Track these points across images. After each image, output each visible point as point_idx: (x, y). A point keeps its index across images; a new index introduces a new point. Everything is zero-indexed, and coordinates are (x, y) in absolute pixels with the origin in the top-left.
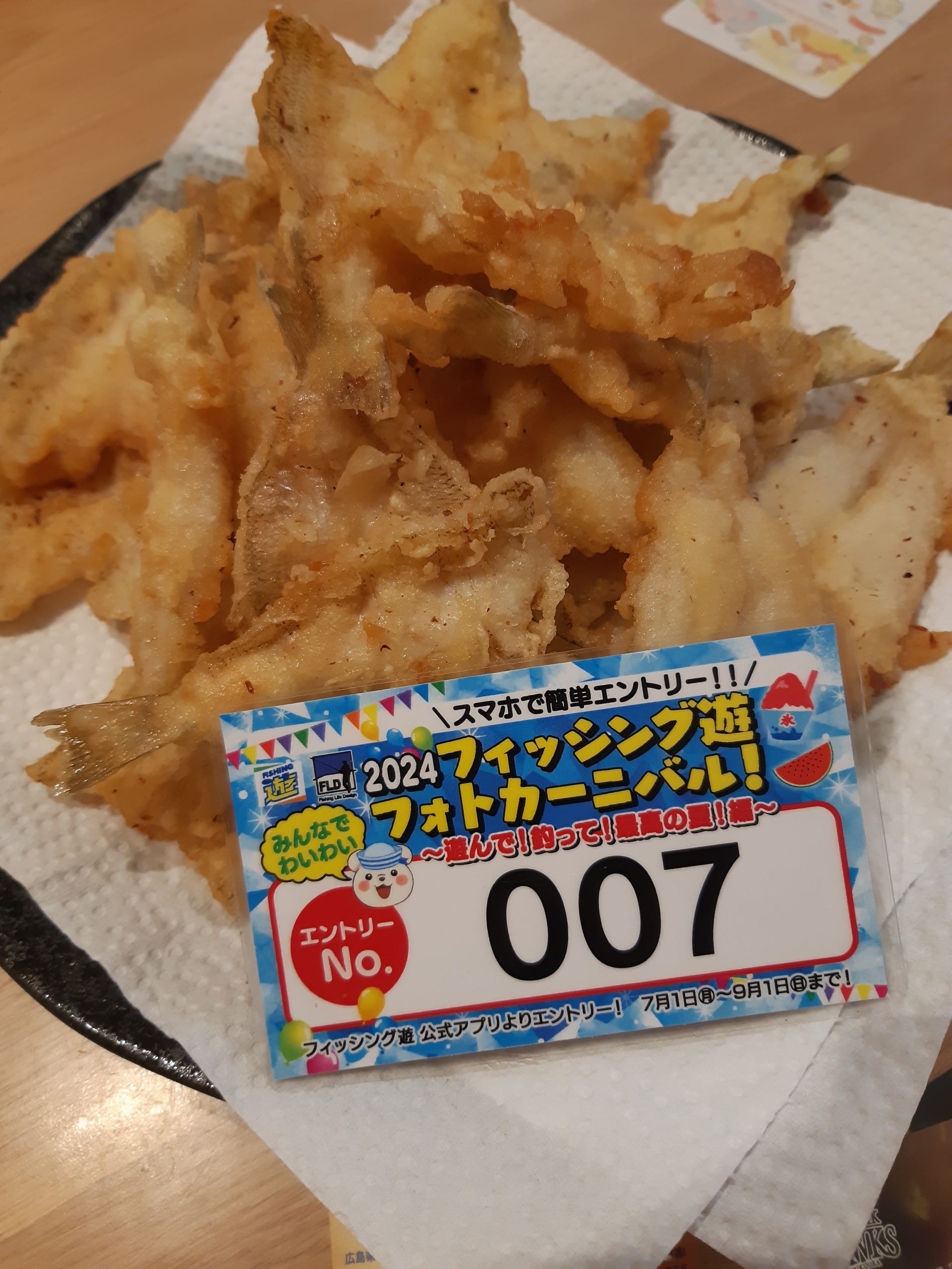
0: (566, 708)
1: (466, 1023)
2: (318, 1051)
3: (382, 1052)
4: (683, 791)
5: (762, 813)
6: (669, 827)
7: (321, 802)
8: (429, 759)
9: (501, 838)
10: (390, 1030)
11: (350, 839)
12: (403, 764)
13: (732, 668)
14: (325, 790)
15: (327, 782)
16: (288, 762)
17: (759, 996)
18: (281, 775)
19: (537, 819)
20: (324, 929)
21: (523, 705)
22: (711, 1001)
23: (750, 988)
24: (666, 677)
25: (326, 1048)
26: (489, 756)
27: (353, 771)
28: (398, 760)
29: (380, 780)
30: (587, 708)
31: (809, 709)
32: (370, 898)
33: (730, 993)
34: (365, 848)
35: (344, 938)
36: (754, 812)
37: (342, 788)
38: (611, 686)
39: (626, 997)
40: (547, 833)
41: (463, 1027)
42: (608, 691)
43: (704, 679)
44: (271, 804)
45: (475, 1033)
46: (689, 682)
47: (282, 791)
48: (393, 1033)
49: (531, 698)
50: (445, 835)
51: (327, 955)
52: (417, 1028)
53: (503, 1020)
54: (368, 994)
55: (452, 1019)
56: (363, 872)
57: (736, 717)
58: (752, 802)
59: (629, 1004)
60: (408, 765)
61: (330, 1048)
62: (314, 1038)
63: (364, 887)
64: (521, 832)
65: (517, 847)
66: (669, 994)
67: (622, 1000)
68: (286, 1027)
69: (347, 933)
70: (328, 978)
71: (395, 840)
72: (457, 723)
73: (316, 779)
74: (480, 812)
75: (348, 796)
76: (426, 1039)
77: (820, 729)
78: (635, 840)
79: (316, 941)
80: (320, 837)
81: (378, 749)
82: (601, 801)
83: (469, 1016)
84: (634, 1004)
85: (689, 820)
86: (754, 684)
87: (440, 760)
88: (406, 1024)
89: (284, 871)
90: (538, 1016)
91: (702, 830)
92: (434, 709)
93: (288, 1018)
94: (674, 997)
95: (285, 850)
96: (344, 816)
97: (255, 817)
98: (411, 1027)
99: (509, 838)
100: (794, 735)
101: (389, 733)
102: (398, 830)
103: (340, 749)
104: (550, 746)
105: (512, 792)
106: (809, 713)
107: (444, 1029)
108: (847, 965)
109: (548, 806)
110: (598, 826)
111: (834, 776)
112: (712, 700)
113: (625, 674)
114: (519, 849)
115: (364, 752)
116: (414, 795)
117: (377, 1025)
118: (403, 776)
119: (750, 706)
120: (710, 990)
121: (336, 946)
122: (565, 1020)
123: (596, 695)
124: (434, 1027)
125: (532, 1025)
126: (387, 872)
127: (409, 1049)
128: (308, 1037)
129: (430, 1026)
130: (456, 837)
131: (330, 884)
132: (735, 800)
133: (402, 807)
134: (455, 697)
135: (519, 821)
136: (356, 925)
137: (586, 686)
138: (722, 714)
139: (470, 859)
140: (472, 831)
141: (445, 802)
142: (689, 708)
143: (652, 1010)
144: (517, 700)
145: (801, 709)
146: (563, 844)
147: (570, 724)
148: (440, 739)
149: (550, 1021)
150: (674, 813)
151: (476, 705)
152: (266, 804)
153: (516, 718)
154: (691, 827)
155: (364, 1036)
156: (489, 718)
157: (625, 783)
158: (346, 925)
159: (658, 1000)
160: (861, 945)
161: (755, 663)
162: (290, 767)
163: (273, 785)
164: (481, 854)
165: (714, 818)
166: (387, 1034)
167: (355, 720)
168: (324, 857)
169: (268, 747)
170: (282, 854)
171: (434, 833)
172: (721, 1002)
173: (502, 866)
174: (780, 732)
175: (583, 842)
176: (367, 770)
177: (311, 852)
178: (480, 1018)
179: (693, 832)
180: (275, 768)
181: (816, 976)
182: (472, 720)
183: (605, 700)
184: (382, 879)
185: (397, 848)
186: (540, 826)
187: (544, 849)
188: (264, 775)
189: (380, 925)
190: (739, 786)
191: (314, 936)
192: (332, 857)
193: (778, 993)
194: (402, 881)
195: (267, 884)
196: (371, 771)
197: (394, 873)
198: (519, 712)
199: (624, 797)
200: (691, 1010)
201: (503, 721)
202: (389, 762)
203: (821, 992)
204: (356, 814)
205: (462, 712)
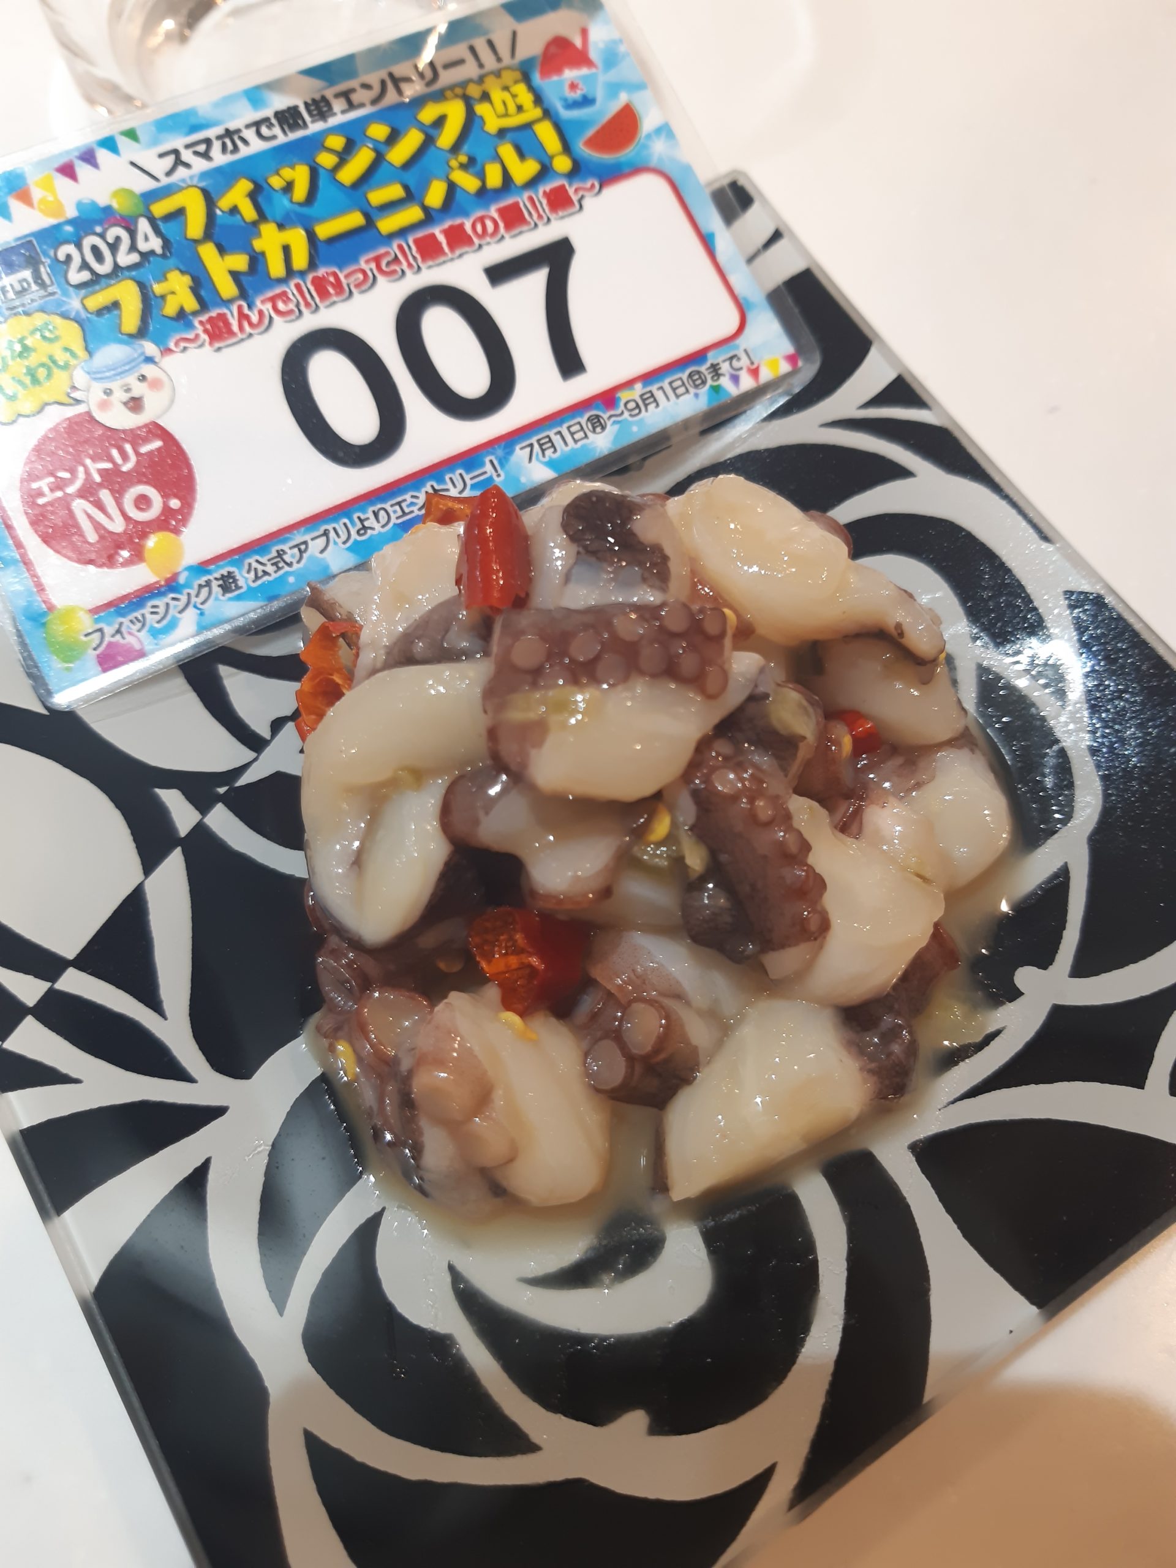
0: (305, 126)
1: (305, 542)
2: (107, 639)
3: (202, 614)
4: (482, 191)
5: (582, 197)
6: (479, 237)
7: (10, 312)
8: (143, 225)
9: (273, 300)
10: (203, 580)
11: (67, 349)
12: (111, 240)
13: (491, 44)
14: (10, 296)
15: (11, 285)
17: (658, 405)
19: (312, 265)
20: (66, 475)
22: (603, 428)
23: (644, 400)
25: (118, 631)
26: (225, 203)
27: (43, 263)
28: (102, 236)
29: (85, 266)
30: (333, 121)
31: (594, 70)
32: (119, 419)
33: (622, 413)
34: (91, 353)
35: (97, 478)
36: (575, 198)
37: (34, 287)
38: (353, 90)
39: (500, 452)
40: (332, 279)
41: (302, 548)
42: (352, 96)
45: (322, 552)
48: (208, 584)
49: (257, 124)
50: (195, 313)
51: (80, 506)
52: (240, 568)
53: (353, 524)
54: (155, 543)
55: (285, 543)
56: (97, 389)
57: (514, 96)
58: (567, 187)
59: (507, 460)
60: (118, 239)
61: (124, 629)
62: (97, 621)
63: (105, 406)
64: (298, 287)
65: (298, 305)
66: (551, 433)
67: (496, 458)
68: (50, 618)
69: (101, 472)
70: (92, 537)
71: (131, 336)
72: (168, 174)
74: (235, 275)
76: (257, 578)
77: (614, 88)
78: (444, 262)
79: (59, 494)
81: (69, 229)
82: (387, 224)
83: (307, 531)
84: (513, 458)
85: (501, 225)
86: (522, 53)
87: (160, 223)
88: (222, 567)
90: (397, 508)
91: (521, 232)
92: (133, 164)
93: (52, 609)
94: (558, 436)
96: (48, 323)
98: (231, 569)
99: (283, 296)
100: (587, 101)
101: (80, 205)
102: (131, 318)
103: (16, 240)
104: (300, 175)
105: (270, 240)
106: (596, 74)
107: (279, 559)
108: (743, 342)
109: (322, 249)
110: (393, 255)
111: (649, 136)
112: (481, 80)
113: (366, 72)
114: (303, 308)
115: (51, 236)
116: (140, 274)
117: (182, 579)
118: (114, 252)
119: (526, 78)
120: (598, 417)
121: (88, 492)
123: (339, 104)
124: (263, 560)
125: (393, 520)
126: (132, 380)
127: (239, 598)
128: (87, 623)
129: (257, 561)
130: (213, 313)
131: (56, 415)
132: (548, 188)
133: (127, 294)
134: (155, 142)
135: (290, 272)
136: (111, 459)
137: (323, 96)
138: (497, 95)
139: (241, 336)
140: (232, 301)
141: (182, 272)
142: (457, 96)
143: (538, 459)
144: (238, 131)
145: (584, 71)
146: (356, 286)
147: (316, 143)
148: (150, 197)
149: (415, 509)
150: (482, 220)
151: (187, 147)
153: (244, 151)
154: (507, 229)
155: (167, 600)
156: (209, 158)
157: (411, 196)
158: (95, 458)
159: (541, 445)
160: (749, 317)
161: (514, 34)
164: (252, 325)
165: (530, 214)
166: (200, 586)
167: (25, 198)
168: (36, 382)
171: (181, 315)
172: (616, 427)
173: (286, 333)
174: (570, 101)
175: (381, 279)
176: (61, 256)
178: (321, 531)
179: (512, 236)
181: (713, 366)
182: (187, 166)
183: (352, 107)
184: (128, 390)
185: (136, 346)
186: (321, 272)
187: (335, 299)
189: (144, 449)
190: (545, 171)
191: (53, 488)
192: (48, 378)
193: (678, 396)
194: (156, 384)
196: (69, 258)
197: (143, 378)
198: (245, 142)
199: (413, 214)
200: (583, 446)
201: (228, 158)
202: (89, 241)
203: (725, 382)
204: (65, 316)
205: (171, 159)
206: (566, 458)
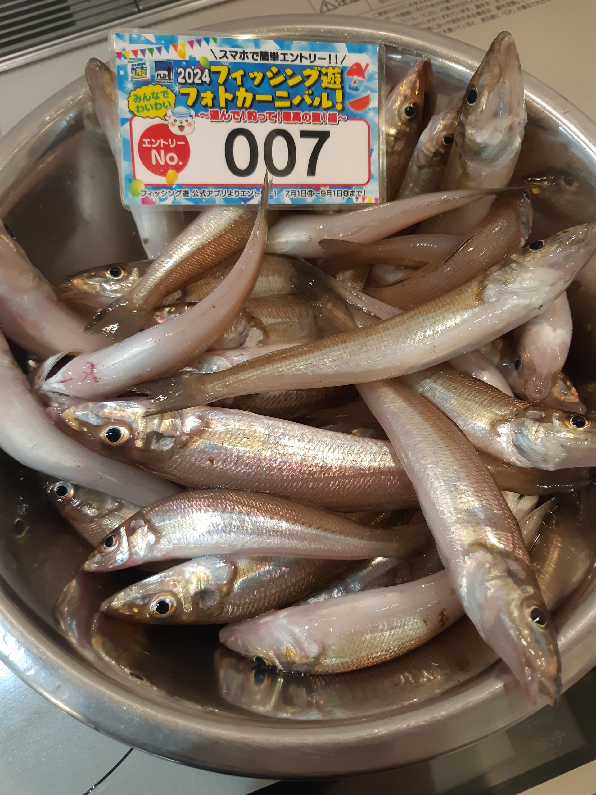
0: (268, 60)
1: (212, 191)
2: (147, 195)
3: (175, 199)
4: (311, 105)
5: (340, 120)
6: (304, 120)
7: (157, 83)
8: (206, 72)
9: (234, 113)
10: (179, 190)
11: (169, 102)
12: (195, 73)
13: (336, 56)
14: (159, 77)
15: (160, 74)
16: (143, 62)
17: (331, 196)
18: (140, 67)
19: (251, 107)
20: (153, 141)
21: (250, 56)
22: (312, 196)
23: (327, 192)
24: (310, 55)
25: (150, 194)
26: (233, 75)
27: (173, 71)
28: (193, 70)
29: (184, 78)
30: (277, 62)
31: (364, 79)
32: (175, 130)
33: (320, 193)
34: (175, 107)
35: (162, 146)
36: (338, 120)
37: (167, 78)
38: (287, 54)
39: (279, 189)
40: (254, 114)
41: (210, 192)
42: (286, 56)
43: (325, 59)
44: (134, 79)
45: (215, 196)
46: (319, 58)
47: (140, 74)
48: (180, 191)
49: (254, 53)
50: (210, 107)
51: (154, 152)
52: (191, 191)
53: (228, 192)
54: (171, 172)
55: (206, 188)
56: (173, 118)
57: (335, 77)
58: (337, 115)
59: (280, 193)
60: (197, 73)
61: (152, 194)
62: (146, 188)
63: (173, 124)
64: (243, 112)
66: (296, 191)
67: (277, 190)
68: (134, 181)
69: (164, 144)
70: (154, 163)
71: (189, 106)
72: (221, 58)
73: (156, 72)
74: (226, 100)
75: (168, 82)
76: (194, 196)
77: (367, 88)
78: (289, 123)
79: (150, 146)
80: (155, 99)
81: (184, 63)
82: (278, 104)
83: (214, 188)
84: (282, 193)
85: (312, 118)
86: (345, 64)
87: (212, 73)
88: (186, 188)
89: (138, 111)
90: (242, 193)
91: (317, 124)
92: (211, 50)
93: (135, 178)
94: (298, 192)
95: (139, 102)
96: (167, 91)
97: (126, 84)
98: (188, 190)
99: (238, 114)
100: (356, 89)
101: (190, 57)
102: (191, 101)
103: (168, 60)
104: (259, 76)
105: (241, 93)
106: (364, 81)
107: (203, 193)
108: (365, 188)
109: (255, 102)
110: (275, 114)
111: (370, 109)
112: (328, 68)
113: (294, 50)
114: (242, 119)
115: (178, 63)
116: (200, 88)
117: (174, 187)
118: (194, 77)
119: (342, 73)
120: (312, 191)
121: (158, 149)
122: (253, 196)
123: (281, 57)
124: (198, 191)
125: (240, 196)
126: (184, 120)
127: (187, 199)
128: (143, 188)
130: (215, 110)
131: (158, 121)
132: (331, 113)
133: (193, 91)
134: (221, 46)
135: (243, 107)
136: (168, 142)
137: (277, 53)
138: (330, 75)
139: (220, 120)
140: (222, 108)
141: (212, 93)
142: (318, 70)
143: (289, 196)
144: (247, 53)
145: (361, 79)
146: (260, 120)
147: (268, 68)
148: (212, 64)
149: (247, 195)
150: (306, 114)
151: (230, 51)
152: (132, 79)
153: (246, 61)
154: (313, 121)
155: (167, 191)
156: (235, 58)
157: (289, 98)
158: (164, 140)
159: (291, 192)
160: (371, 181)
161: (345, 56)
162: (144, 64)
163: (136, 71)
164: (225, 118)
165: (322, 119)
166: (178, 191)
167: (175, 47)
168: (156, 108)
169: (135, 52)
170: (137, 103)
171: (206, 106)
172: (316, 197)
173: (233, 125)
174: (352, 87)
175: (268, 121)
176: (179, 72)
177: (151, 105)
178: (218, 190)
179: (313, 124)
180: (137, 63)
181: (353, 191)
182: (227, 58)
183: (284, 60)
184: (181, 123)
185: (189, 110)
186: (251, 111)
187: (252, 121)
188: (132, 65)
189: (179, 143)
190: (333, 107)
191: (149, 143)
192: (160, 109)
193: (338, 196)
194: (190, 125)
195: (129, 116)
196: (181, 73)
197: (187, 121)
198: (248, 58)
199: (287, 104)
200: (304, 198)
201: (241, 61)
202: (189, 70)
203: (354, 198)
204: (172, 91)
205: (224, 53)
206: (297, 199)
